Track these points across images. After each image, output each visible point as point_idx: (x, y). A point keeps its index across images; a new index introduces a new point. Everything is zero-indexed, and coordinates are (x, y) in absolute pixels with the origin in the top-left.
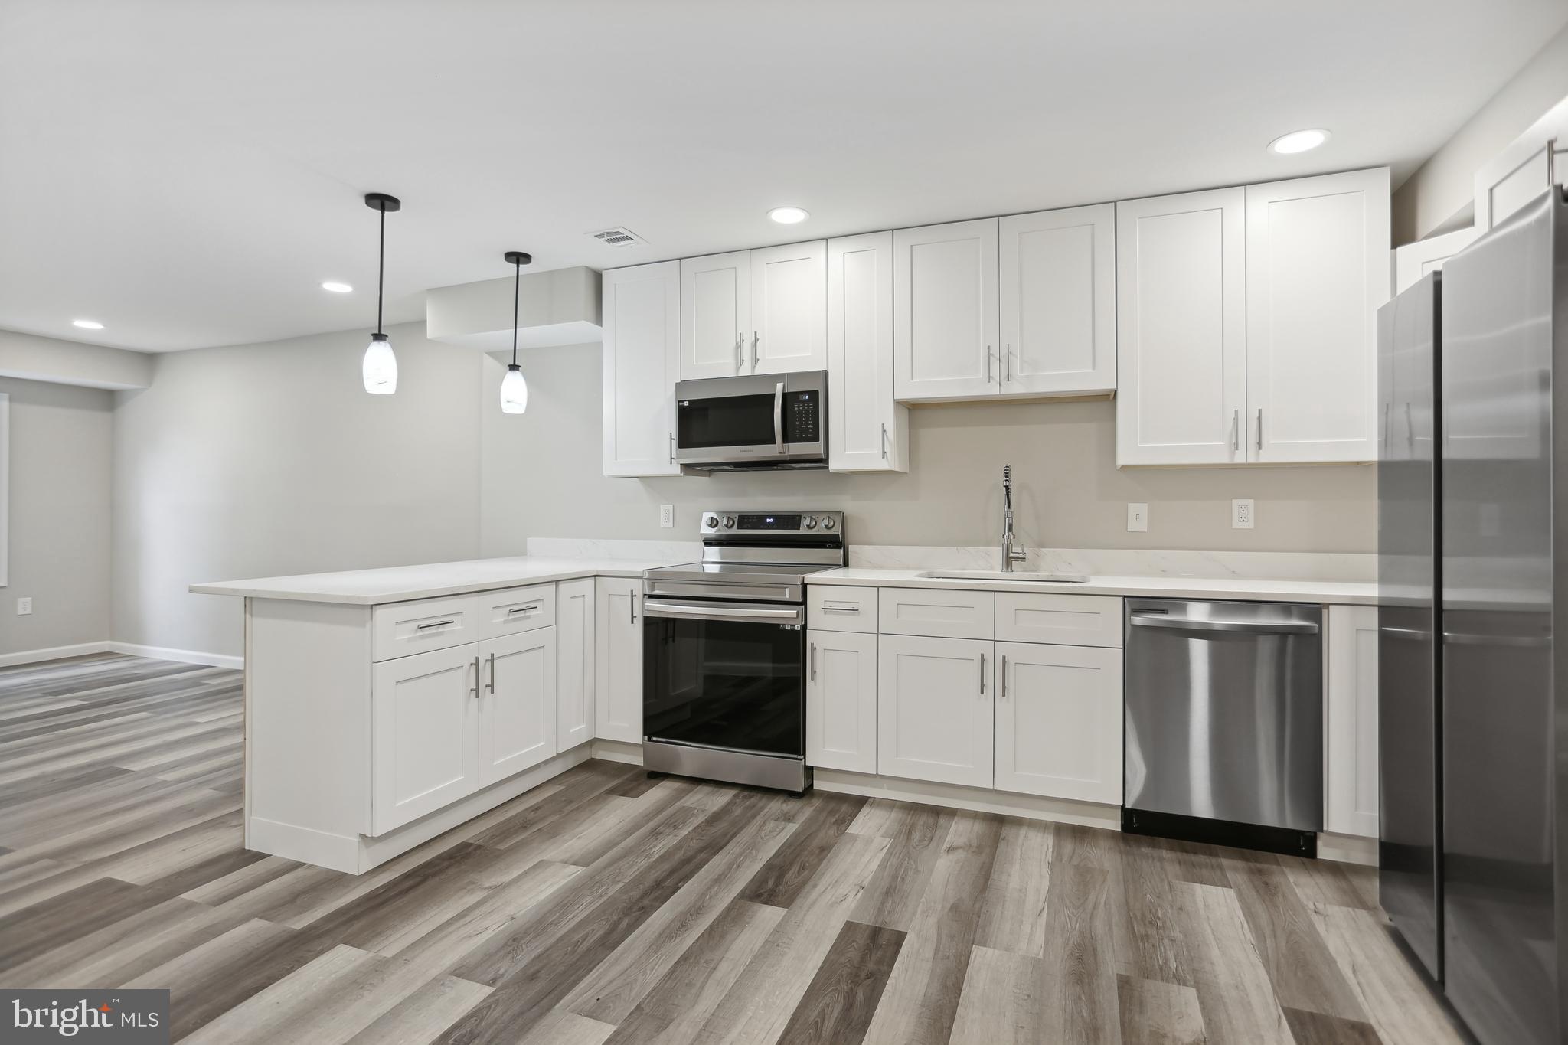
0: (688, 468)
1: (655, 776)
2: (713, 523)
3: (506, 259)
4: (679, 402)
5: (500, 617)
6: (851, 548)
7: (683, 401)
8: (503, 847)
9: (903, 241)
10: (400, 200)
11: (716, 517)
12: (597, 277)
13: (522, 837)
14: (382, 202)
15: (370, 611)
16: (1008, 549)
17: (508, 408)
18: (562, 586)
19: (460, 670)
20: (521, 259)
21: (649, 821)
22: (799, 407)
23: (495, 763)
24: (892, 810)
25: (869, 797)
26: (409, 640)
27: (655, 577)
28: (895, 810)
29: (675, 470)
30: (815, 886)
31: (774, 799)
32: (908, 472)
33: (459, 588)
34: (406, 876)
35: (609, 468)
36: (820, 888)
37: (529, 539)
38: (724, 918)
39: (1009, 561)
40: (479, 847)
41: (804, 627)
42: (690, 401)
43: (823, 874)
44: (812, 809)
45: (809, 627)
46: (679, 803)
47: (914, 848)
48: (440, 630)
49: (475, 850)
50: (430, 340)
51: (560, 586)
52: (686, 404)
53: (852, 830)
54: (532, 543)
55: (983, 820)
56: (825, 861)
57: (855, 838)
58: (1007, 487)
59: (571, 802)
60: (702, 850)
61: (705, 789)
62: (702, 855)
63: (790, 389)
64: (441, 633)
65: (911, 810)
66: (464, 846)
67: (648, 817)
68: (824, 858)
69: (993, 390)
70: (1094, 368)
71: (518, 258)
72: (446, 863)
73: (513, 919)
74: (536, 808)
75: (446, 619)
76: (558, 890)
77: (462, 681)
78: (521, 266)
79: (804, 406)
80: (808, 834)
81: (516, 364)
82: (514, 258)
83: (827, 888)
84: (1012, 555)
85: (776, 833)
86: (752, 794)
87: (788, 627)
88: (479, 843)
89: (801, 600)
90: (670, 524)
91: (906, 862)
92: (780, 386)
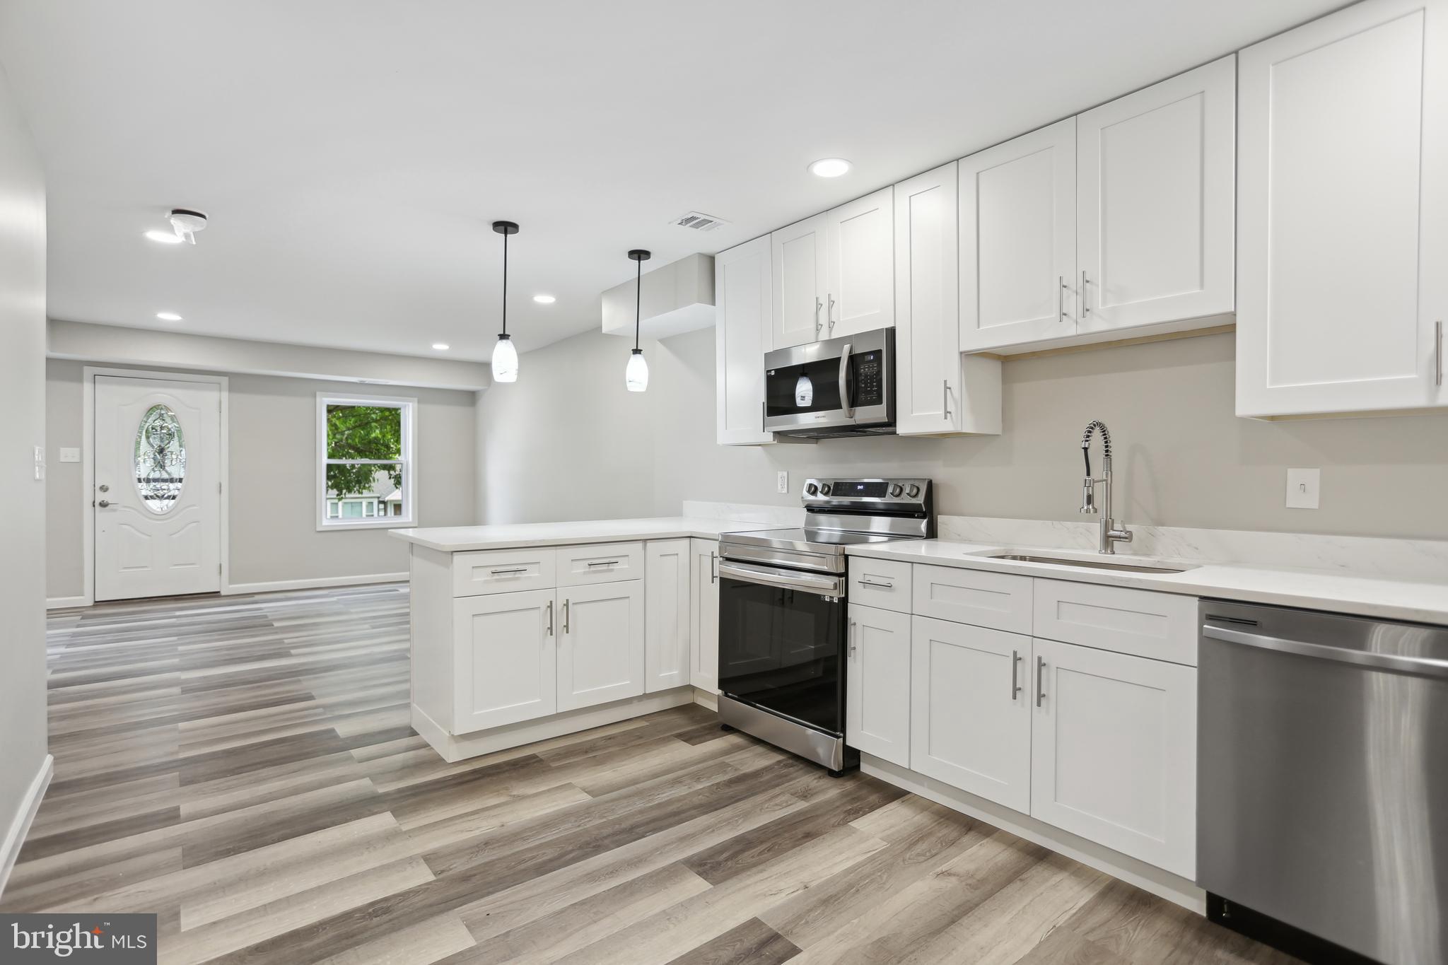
0: (781, 436)
1: (728, 729)
2: (813, 490)
3: (629, 257)
4: (768, 371)
5: (581, 568)
6: (941, 519)
7: (770, 371)
8: (554, 765)
9: (967, 167)
10: (519, 224)
11: (816, 484)
12: (711, 259)
13: (576, 760)
14: (505, 227)
15: (450, 556)
16: (1108, 525)
17: (632, 387)
18: (649, 544)
19: (537, 611)
20: (642, 256)
21: (682, 769)
22: (864, 369)
23: (574, 693)
24: (922, 813)
25: (909, 793)
26: (486, 582)
27: (727, 540)
28: (926, 813)
29: (768, 437)
30: (761, 871)
31: (812, 772)
32: (1000, 433)
33: (533, 542)
34: (474, 772)
35: (723, 437)
36: (765, 875)
37: (684, 502)
38: (651, 877)
39: (1108, 542)
40: (541, 760)
41: (844, 601)
42: (776, 370)
43: (783, 861)
44: (839, 791)
45: (850, 600)
46: (721, 758)
47: (904, 860)
48: (516, 576)
49: (537, 762)
50: (605, 334)
51: (648, 544)
52: (773, 373)
53: (854, 824)
54: (688, 506)
55: (1019, 850)
56: (798, 848)
57: (854, 831)
58: (1086, 449)
59: (641, 738)
60: (695, 808)
61: (759, 749)
62: (693, 812)
63: (858, 351)
64: (518, 579)
65: (942, 817)
66: (534, 757)
67: (685, 765)
68: (799, 845)
69: (1069, 330)
70: (1202, 286)
71: (639, 255)
72: (507, 768)
73: (503, 826)
74: (610, 738)
75: (520, 567)
76: (554, 812)
77: (537, 621)
78: (641, 262)
79: (869, 367)
80: (809, 816)
81: (639, 348)
82: (636, 256)
83: (772, 876)
84: (1111, 533)
85: (780, 807)
86: (795, 763)
87: (827, 599)
88: (543, 757)
89: (842, 570)
90: (785, 491)
91: (879, 874)
92: (847, 347)
